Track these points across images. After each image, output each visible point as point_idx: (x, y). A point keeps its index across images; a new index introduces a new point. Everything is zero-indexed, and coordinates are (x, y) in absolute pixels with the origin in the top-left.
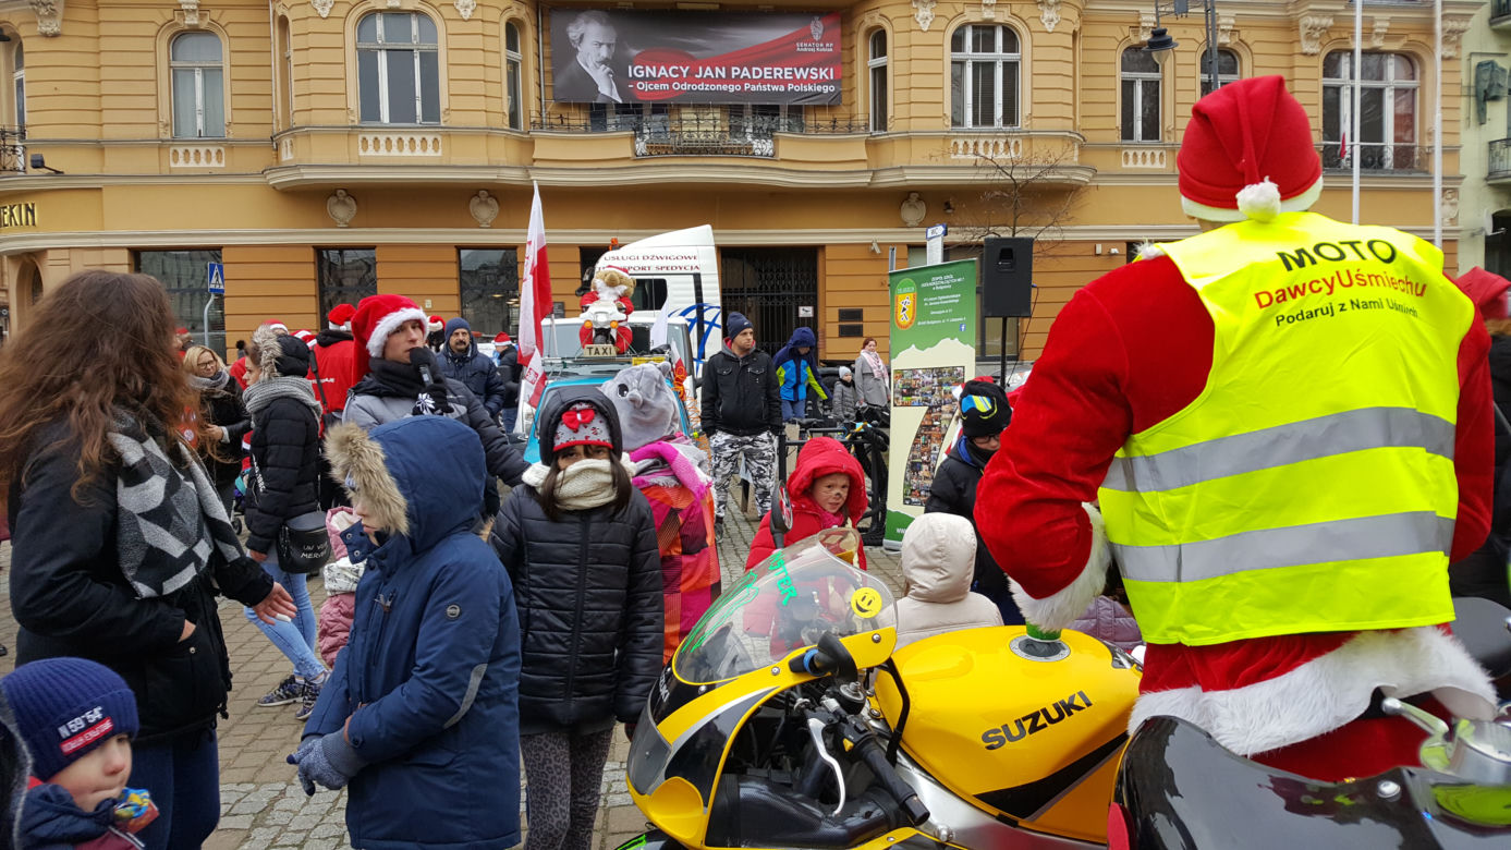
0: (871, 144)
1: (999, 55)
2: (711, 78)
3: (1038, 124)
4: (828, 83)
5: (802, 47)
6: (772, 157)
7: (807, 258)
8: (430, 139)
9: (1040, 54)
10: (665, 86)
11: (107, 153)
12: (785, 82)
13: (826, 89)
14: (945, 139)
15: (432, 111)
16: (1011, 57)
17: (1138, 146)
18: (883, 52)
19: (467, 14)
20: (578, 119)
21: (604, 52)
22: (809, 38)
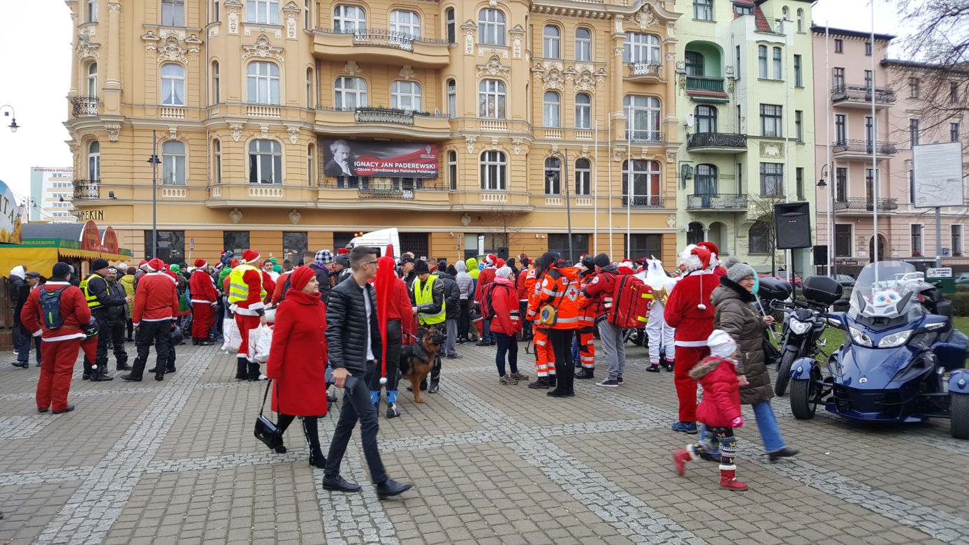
0: (451, 195)
1: (498, 163)
2: (387, 167)
3: (513, 189)
4: (433, 170)
5: (423, 156)
6: (413, 199)
7: (425, 237)
8: (278, 190)
9: (513, 163)
10: (369, 170)
11: (136, 191)
12: (416, 169)
13: (432, 172)
14: (479, 194)
15: (279, 179)
16: (503, 163)
17: (552, 196)
18: (454, 160)
19: (294, 142)
20: (334, 182)
21: (345, 156)
22: (425, 152)
